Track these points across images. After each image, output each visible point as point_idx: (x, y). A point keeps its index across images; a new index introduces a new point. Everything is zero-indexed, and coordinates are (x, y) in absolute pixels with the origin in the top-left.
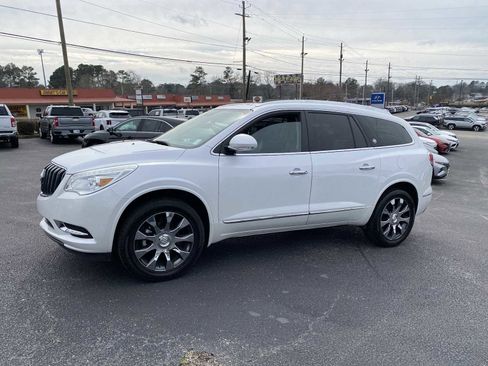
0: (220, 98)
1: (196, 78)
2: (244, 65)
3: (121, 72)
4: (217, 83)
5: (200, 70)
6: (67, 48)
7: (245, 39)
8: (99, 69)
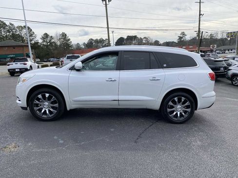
0: (190, 47)
1: (180, 38)
2: (199, 29)
3: (145, 38)
4: (194, 39)
5: (183, 34)
6: (109, 29)
7: (200, 15)
8: (135, 37)
